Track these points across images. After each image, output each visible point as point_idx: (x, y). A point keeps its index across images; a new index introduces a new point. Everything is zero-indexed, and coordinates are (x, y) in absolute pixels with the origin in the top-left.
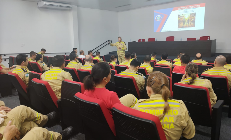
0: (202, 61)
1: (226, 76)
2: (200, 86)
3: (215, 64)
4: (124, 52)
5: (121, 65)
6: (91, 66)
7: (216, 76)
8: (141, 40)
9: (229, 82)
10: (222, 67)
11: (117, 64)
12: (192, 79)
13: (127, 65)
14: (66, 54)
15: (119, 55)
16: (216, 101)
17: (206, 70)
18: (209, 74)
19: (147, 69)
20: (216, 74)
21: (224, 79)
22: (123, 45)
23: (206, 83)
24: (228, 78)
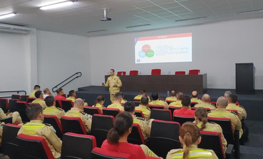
0: (198, 100)
1: (229, 118)
2: (212, 131)
3: (217, 105)
4: (118, 89)
5: (110, 108)
6: (80, 112)
7: (220, 118)
8: (121, 72)
9: (232, 124)
10: (224, 109)
11: (103, 107)
12: (203, 123)
13: (118, 108)
14: (18, 93)
15: (112, 94)
16: (227, 146)
17: (209, 113)
18: (212, 117)
19: (143, 113)
20: (220, 116)
21: (228, 121)
22: (116, 79)
23: (217, 128)
24: (232, 121)
